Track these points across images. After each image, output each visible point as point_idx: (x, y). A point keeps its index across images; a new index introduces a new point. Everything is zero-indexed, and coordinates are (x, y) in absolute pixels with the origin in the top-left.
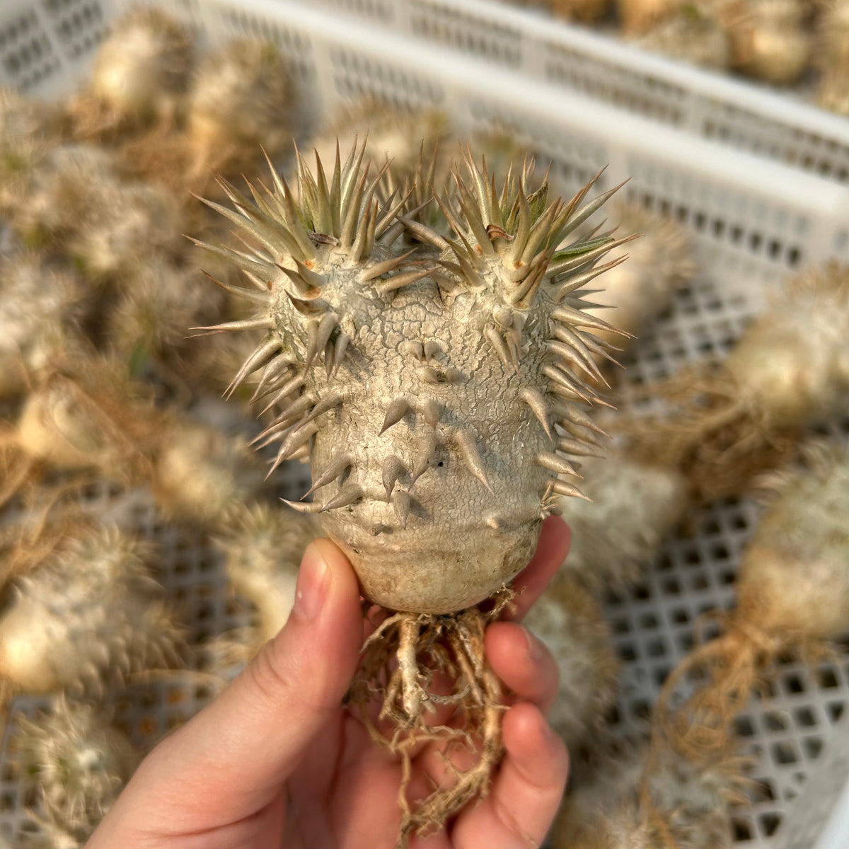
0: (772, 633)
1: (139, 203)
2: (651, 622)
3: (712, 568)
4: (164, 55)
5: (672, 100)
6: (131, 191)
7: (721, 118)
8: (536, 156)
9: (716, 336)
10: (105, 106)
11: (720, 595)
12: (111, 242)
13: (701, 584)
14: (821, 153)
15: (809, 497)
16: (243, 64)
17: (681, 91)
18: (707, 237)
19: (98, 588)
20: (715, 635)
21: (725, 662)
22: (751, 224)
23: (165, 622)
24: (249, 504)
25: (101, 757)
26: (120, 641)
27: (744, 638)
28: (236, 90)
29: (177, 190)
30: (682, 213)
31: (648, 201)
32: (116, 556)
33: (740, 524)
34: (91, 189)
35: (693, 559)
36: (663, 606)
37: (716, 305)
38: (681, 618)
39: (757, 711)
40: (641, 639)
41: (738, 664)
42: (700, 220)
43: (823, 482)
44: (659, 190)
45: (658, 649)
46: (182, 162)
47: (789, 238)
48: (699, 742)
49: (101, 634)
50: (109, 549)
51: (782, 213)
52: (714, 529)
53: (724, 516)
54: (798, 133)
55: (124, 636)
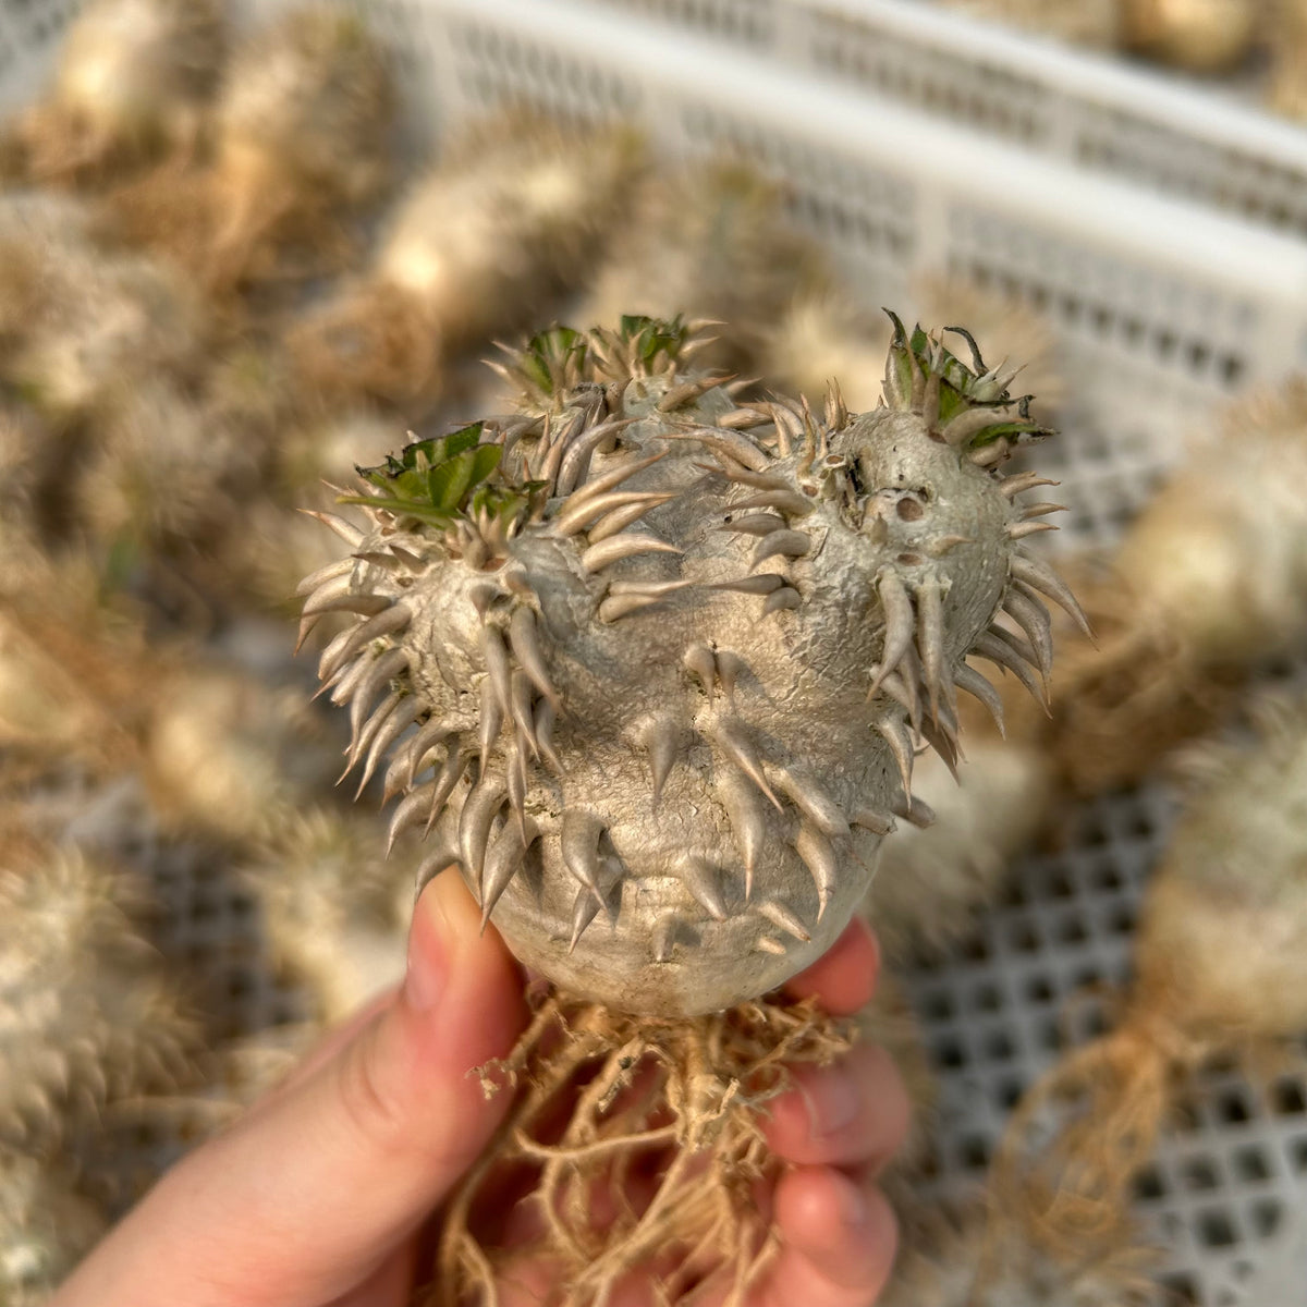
0: (1195, 1030)
1: (129, 291)
2: (990, 1000)
3: (1093, 906)
4: (178, 39)
5: (1020, 104)
6: (116, 270)
7: (1105, 131)
8: (792, 201)
9: (1099, 506)
10: (78, 125)
11: (1106, 953)
12: (82, 356)
13: (1075, 934)
14: (1274, 190)
15: (1258, 793)
16: (306, 52)
17: (1033, 87)
18: (1083, 337)
19: (48, 959)
20: (1099, 1028)
21: (1116, 1078)
22: (1157, 313)
23: (166, 1012)
24: (304, 808)
25: (43, 1261)
26: (87, 1046)
27: (1146, 1039)
28: (296, 96)
29: (196, 267)
30: (1040, 296)
31: (981, 275)
32: (78, 902)
33: (1142, 829)
34: (48, 269)
35: (1062, 889)
36: (1011, 972)
37: (1099, 451)
38: (1042, 992)
39: (1172, 1154)
40: (971, 1029)
41: (1136, 1085)
42: (1071, 307)
43: (1283, 768)
44: (999, 257)
45: (1003, 1049)
46: (203, 219)
47: (1223, 337)
48: (1071, 1224)
49: (53, 1037)
50: (66, 892)
51: (1210, 297)
52: (1096, 838)
53: (1115, 817)
54: (1235, 157)
55: (93, 1037)
